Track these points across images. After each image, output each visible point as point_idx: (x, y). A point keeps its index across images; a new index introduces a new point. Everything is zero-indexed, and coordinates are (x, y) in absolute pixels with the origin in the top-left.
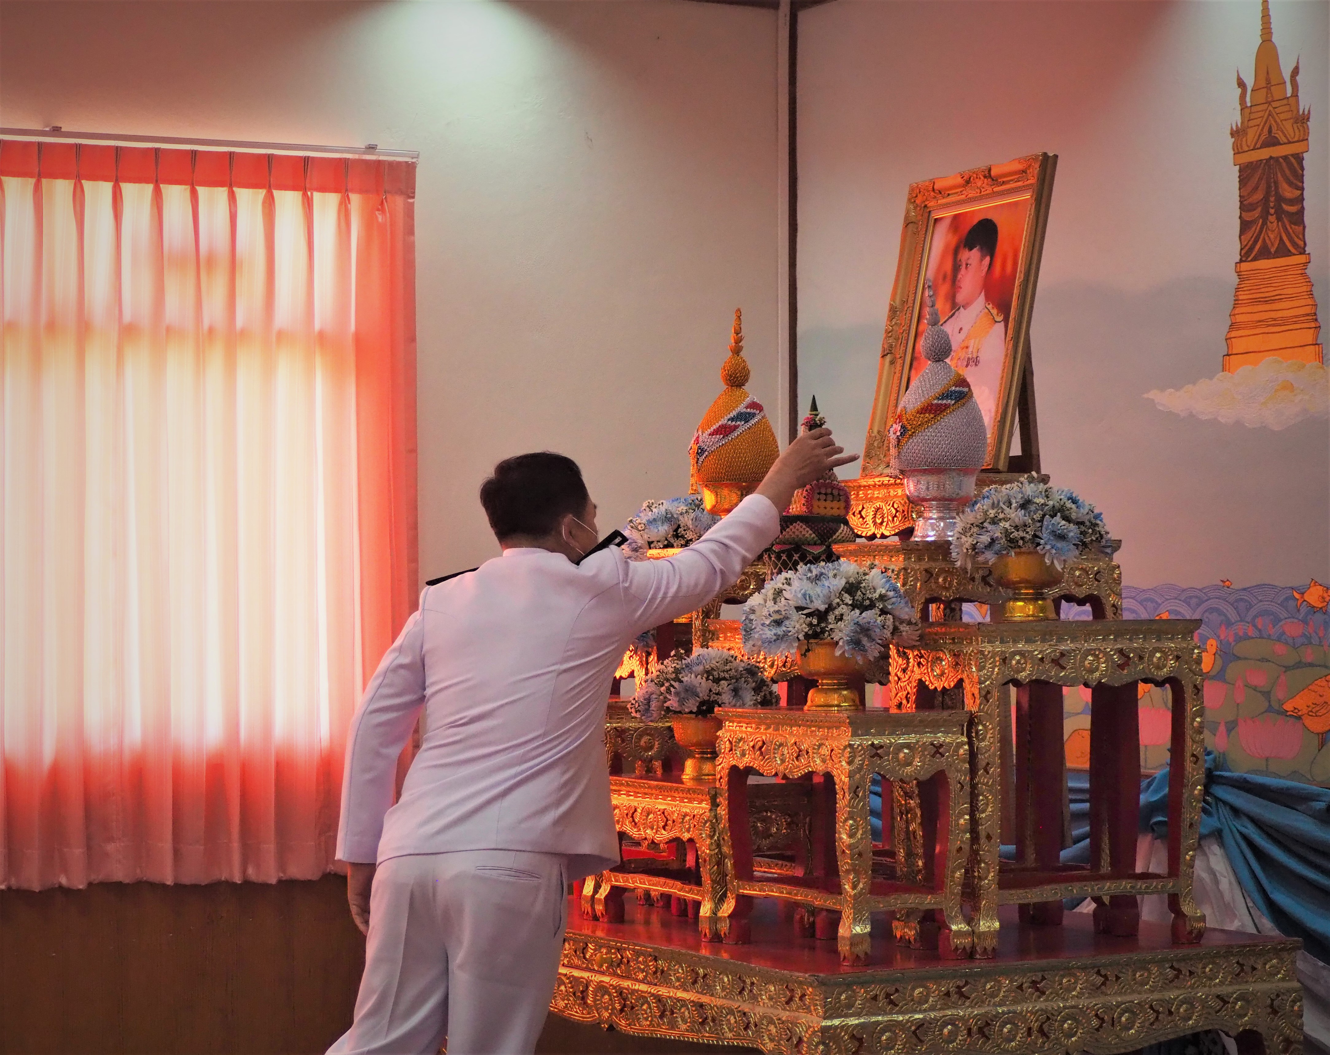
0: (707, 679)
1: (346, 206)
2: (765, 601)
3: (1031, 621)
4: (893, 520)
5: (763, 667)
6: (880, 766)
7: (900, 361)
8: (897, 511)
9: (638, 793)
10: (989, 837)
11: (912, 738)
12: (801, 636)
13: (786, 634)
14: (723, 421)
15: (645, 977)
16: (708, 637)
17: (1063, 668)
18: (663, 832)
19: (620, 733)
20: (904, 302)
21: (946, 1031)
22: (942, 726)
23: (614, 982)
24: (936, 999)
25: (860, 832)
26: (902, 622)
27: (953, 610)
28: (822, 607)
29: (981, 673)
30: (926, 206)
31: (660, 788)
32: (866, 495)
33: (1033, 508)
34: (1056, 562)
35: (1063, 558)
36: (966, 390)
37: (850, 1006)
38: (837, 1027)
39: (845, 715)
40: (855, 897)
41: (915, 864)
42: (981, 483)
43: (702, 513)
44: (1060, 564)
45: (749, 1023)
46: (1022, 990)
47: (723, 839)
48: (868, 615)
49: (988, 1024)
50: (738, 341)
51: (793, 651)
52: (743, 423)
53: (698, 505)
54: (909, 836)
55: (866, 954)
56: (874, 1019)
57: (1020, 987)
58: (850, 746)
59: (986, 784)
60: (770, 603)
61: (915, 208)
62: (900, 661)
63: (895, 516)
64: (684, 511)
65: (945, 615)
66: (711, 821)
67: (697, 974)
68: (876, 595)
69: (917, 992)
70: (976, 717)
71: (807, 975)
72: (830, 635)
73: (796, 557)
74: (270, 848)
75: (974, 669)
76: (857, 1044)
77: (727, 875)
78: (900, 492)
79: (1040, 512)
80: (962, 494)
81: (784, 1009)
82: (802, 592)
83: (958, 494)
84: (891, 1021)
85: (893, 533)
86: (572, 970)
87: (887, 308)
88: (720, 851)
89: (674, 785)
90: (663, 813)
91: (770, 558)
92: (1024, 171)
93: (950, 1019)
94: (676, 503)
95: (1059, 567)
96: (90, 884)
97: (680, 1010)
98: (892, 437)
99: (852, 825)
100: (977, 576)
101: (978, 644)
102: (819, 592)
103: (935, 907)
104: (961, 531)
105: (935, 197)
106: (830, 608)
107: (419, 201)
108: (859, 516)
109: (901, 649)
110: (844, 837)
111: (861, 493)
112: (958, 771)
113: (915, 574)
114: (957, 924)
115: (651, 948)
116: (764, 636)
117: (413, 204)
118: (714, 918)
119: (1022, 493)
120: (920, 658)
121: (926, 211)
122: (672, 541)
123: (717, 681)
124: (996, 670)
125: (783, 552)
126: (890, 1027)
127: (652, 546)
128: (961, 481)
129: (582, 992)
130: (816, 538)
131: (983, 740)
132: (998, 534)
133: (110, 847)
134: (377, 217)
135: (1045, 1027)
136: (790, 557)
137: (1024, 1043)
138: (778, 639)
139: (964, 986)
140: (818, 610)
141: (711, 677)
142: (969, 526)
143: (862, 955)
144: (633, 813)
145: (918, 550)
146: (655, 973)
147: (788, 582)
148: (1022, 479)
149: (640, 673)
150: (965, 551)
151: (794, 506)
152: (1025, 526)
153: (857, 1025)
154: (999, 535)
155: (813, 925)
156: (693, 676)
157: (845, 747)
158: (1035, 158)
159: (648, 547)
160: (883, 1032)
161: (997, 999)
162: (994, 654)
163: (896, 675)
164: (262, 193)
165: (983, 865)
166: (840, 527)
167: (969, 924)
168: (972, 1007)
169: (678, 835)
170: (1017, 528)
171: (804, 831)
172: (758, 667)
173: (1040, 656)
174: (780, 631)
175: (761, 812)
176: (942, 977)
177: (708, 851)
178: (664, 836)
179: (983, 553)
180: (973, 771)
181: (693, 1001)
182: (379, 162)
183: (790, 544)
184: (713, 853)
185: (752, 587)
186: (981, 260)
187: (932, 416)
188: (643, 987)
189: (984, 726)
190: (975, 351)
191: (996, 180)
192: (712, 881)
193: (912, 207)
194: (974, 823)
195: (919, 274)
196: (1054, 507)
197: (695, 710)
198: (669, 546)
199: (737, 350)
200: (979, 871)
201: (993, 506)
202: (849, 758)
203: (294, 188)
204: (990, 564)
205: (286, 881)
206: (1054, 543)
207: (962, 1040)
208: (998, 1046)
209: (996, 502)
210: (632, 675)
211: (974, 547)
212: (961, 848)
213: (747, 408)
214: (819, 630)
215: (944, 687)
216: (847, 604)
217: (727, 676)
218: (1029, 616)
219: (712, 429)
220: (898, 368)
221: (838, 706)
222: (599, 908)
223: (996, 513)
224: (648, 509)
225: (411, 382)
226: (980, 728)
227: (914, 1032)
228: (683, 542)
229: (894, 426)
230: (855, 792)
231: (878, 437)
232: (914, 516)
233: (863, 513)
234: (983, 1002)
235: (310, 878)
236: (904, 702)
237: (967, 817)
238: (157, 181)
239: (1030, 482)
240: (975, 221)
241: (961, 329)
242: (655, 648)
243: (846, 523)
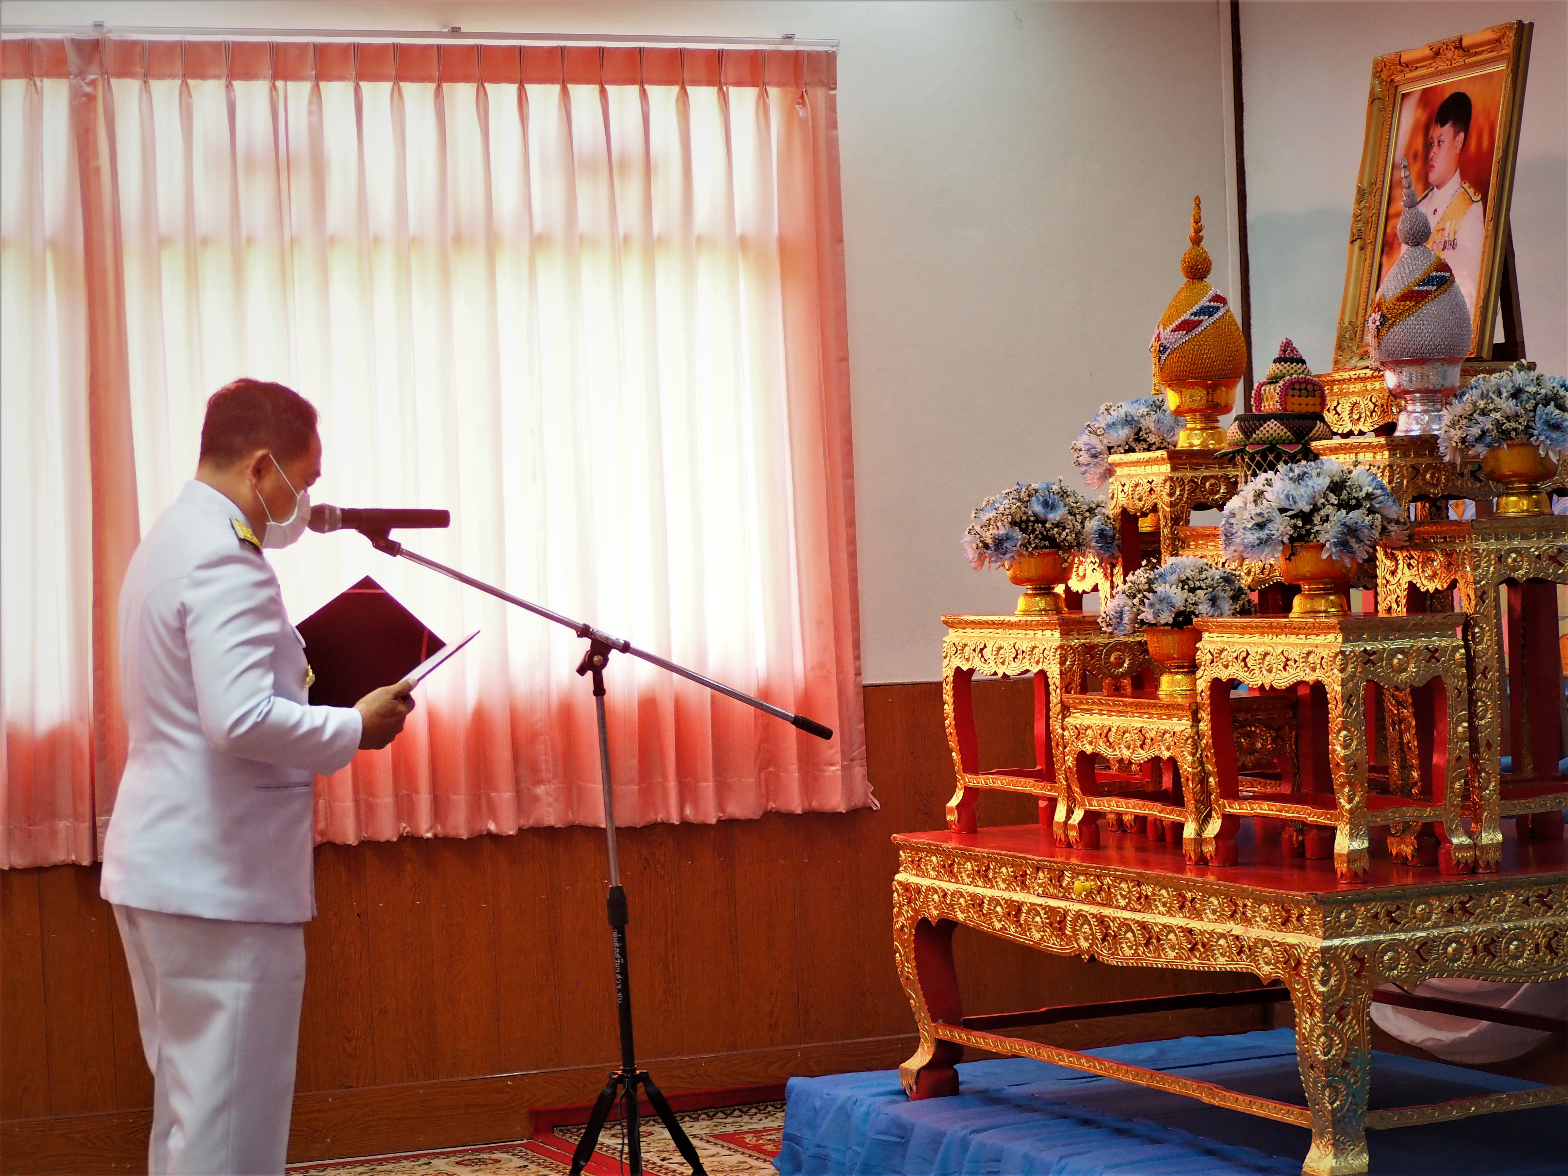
0: (1183, 589)
1: (764, 99)
2: (1246, 504)
3: (1526, 517)
4: (1371, 415)
5: (1240, 575)
6: (1373, 673)
7: (1370, 247)
8: (1375, 406)
9: (1112, 711)
10: (1489, 745)
11: (1406, 643)
12: (1286, 540)
13: (1269, 538)
14: (1186, 316)
15: (1128, 904)
16: (1178, 545)
17: (1561, 565)
18: (1141, 751)
19: (1089, 649)
20: (1371, 184)
21: (1450, 949)
22: (1436, 630)
23: (1095, 910)
24: (1439, 915)
25: (1355, 743)
26: (1390, 521)
27: (1439, 509)
28: (1307, 508)
29: (1477, 573)
30: (1392, 80)
31: (1137, 705)
32: (1341, 390)
33: (1524, 397)
34: (1551, 454)
35: (1558, 449)
36: (1447, 274)
37: (1350, 925)
38: (1337, 948)
39: (1334, 621)
40: (1351, 811)
41: (1410, 776)
42: (1465, 373)
43: (1164, 414)
44: (1555, 456)
45: (1243, 946)
46: (1529, 905)
47: (1207, 756)
48: (1355, 515)
49: (1493, 941)
50: (1198, 230)
51: (1278, 555)
52: (1207, 317)
53: (1158, 406)
54: (1403, 747)
55: (1365, 870)
56: (1375, 938)
57: (1526, 902)
58: (1342, 653)
59: (1485, 690)
60: (1251, 506)
61: (1381, 83)
62: (1388, 563)
63: (1374, 411)
64: (1145, 413)
65: (1430, 514)
66: (1193, 738)
67: (1184, 897)
68: (1363, 494)
69: (1419, 909)
70: (1472, 619)
71: (1304, 894)
72: (1315, 537)
73: (1271, 457)
74: (708, 787)
75: (1468, 569)
76: (1359, 965)
77: (1211, 794)
78: (1377, 385)
79: (1532, 401)
80: (1448, 384)
81: (1281, 931)
82: (1285, 492)
83: (1442, 385)
84: (1392, 939)
85: (1372, 429)
86: (1047, 900)
87: (1354, 191)
88: (1203, 769)
89: (1151, 701)
90: (1140, 731)
91: (1243, 459)
92: (1498, 41)
93: (1455, 937)
94: (1135, 405)
95: (1554, 459)
96: (520, 830)
97: (1166, 936)
98: (1371, 326)
99: (1346, 736)
100: (1466, 471)
101: (1471, 542)
102: (1303, 493)
103: (1434, 819)
104: (1449, 424)
105: (1402, 71)
106: (1316, 509)
107: (841, 93)
108: (1334, 412)
109: (1389, 551)
110: (1338, 748)
111: (1335, 387)
112: (1454, 676)
113: (1401, 472)
114: (1458, 836)
115: (1134, 873)
116: (1246, 541)
117: (834, 96)
118: (1199, 841)
119: (1512, 381)
120: (1410, 559)
121: (1392, 85)
122: (1133, 445)
123: (1192, 590)
124: (1492, 568)
125: (1257, 453)
126: (1392, 946)
127: (1112, 451)
128: (1446, 371)
129: (1059, 923)
130: (1291, 437)
131: (1480, 643)
132: (1489, 426)
133: (540, 790)
134: (798, 112)
135: (1554, 943)
136: (1264, 457)
137: (1532, 960)
138: (1261, 543)
139: (1467, 902)
140: (1301, 511)
141: (1186, 587)
142: (1457, 418)
143: (1360, 873)
144: (1107, 733)
145: (1403, 445)
146: (1139, 899)
147: (1269, 482)
148: (1511, 367)
149: (1105, 588)
150: (1454, 444)
151: (1266, 404)
152: (1517, 416)
153: (1358, 945)
154: (1491, 427)
155: (1302, 844)
156: (1167, 586)
157: (1337, 655)
158: (1509, 27)
159: (1107, 452)
160: (1384, 952)
161: (1503, 915)
162: (1489, 552)
163: (1384, 578)
164: (675, 89)
165: (1483, 774)
166: (1316, 425)
167: (1470, 837)
168: (1477, 923)
169: (1157, 753)
170: (1508, 418)
171: (1291, 747)
172: (1235, 575)
173: (1536, 553)
174: (1263, 534)
175: (1245, 727)
176: (1446, 893)
177: (1190, 770)
178: (1143, 755)
179: (1473, 446)
180: (1471, 677)
181: (1181, 927)
182: (797, 53)
183: (1264, 443)
184: (1196, 771)
185: (1222, 491)
186: (1455, 137)
187: (1413, 303)
188: (1127, 914)
189: (1481, 628)
190: (1452, 233)
191: (1468, 51)
192: (1195, 800)
193: (1377, 82)
194: (1473, 729)
195: (1387, 153)
196: (1546, 396)
197: (1171, 621)
198: (1131, 450)
199: (1197, 240)
200: (1479, 782)
201: (1482, 396)
202: (1341, 665)
203: (709, 83)
204: (1481, 457)
205: (725, 821)
206: (1548, 433)
207: (1468, 958)
208: (1506, 964)
209: (1485, 392)
210: (1095, 589)
211: (1463, 440)
212: (1460, 757)
213: (1210, 301)
214: (1303, 532)
215: (1436, 589)
216: (1333, 504)
217: (1203, 585)
218: (1523, 511)
219: (1174, 325)
220: (1369, 254)
221: (1325, 612)
222: (1073, 834)
223: (1486, 404)
224: (1106, 412)
225: (840, 286)
226: (1477, 630)
227: (1418, 951)
228: (1145, 446)
229: (1373, 314)
230: (1348, 701)
231: (1350, 328)
232: (1394, 410)
233: (1339, 409)
234: (1488, 918)
235: (750, 817)
236: (1394, 606)
237: (1465, 724)
238: (564, 81)
239: (1520, 371)
240: (1447, 95)
241: (1436, 210)
242: (1120, 559)
243: (1322, 420)
